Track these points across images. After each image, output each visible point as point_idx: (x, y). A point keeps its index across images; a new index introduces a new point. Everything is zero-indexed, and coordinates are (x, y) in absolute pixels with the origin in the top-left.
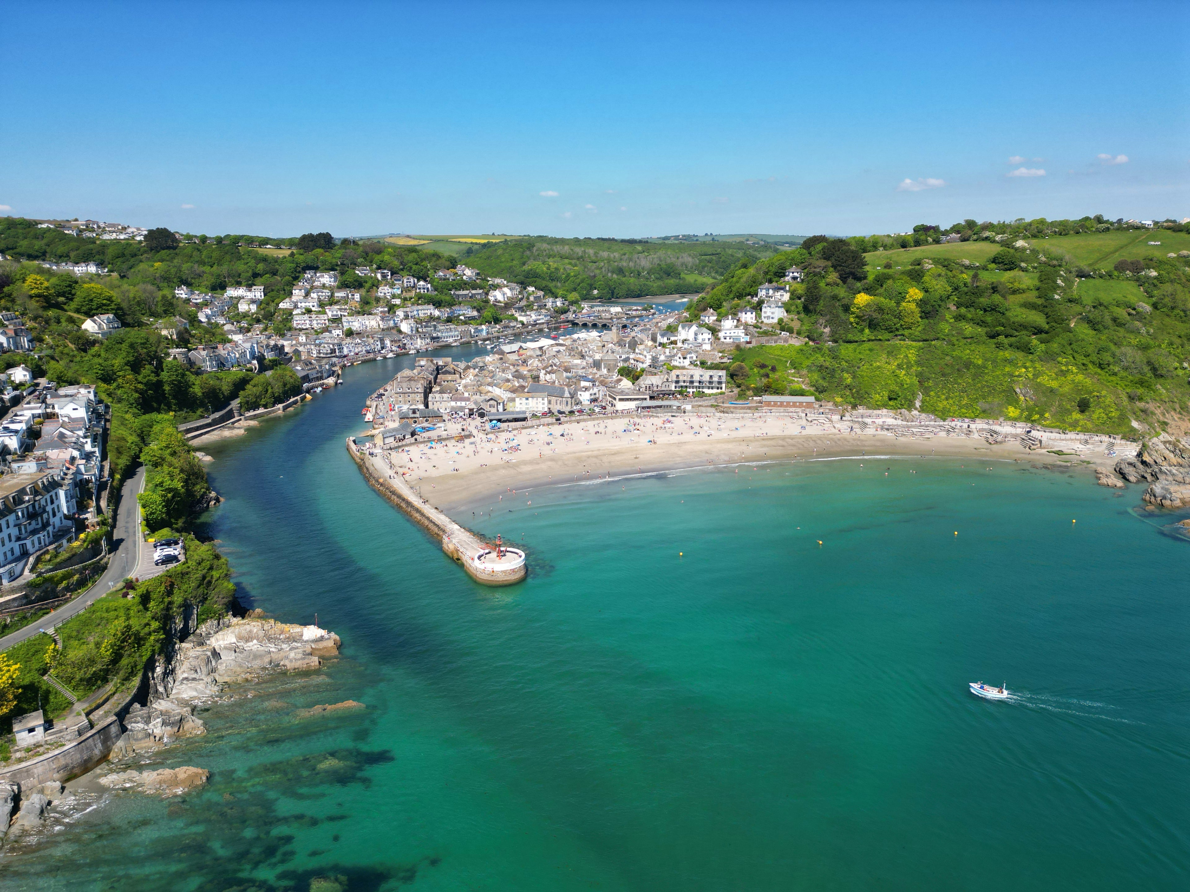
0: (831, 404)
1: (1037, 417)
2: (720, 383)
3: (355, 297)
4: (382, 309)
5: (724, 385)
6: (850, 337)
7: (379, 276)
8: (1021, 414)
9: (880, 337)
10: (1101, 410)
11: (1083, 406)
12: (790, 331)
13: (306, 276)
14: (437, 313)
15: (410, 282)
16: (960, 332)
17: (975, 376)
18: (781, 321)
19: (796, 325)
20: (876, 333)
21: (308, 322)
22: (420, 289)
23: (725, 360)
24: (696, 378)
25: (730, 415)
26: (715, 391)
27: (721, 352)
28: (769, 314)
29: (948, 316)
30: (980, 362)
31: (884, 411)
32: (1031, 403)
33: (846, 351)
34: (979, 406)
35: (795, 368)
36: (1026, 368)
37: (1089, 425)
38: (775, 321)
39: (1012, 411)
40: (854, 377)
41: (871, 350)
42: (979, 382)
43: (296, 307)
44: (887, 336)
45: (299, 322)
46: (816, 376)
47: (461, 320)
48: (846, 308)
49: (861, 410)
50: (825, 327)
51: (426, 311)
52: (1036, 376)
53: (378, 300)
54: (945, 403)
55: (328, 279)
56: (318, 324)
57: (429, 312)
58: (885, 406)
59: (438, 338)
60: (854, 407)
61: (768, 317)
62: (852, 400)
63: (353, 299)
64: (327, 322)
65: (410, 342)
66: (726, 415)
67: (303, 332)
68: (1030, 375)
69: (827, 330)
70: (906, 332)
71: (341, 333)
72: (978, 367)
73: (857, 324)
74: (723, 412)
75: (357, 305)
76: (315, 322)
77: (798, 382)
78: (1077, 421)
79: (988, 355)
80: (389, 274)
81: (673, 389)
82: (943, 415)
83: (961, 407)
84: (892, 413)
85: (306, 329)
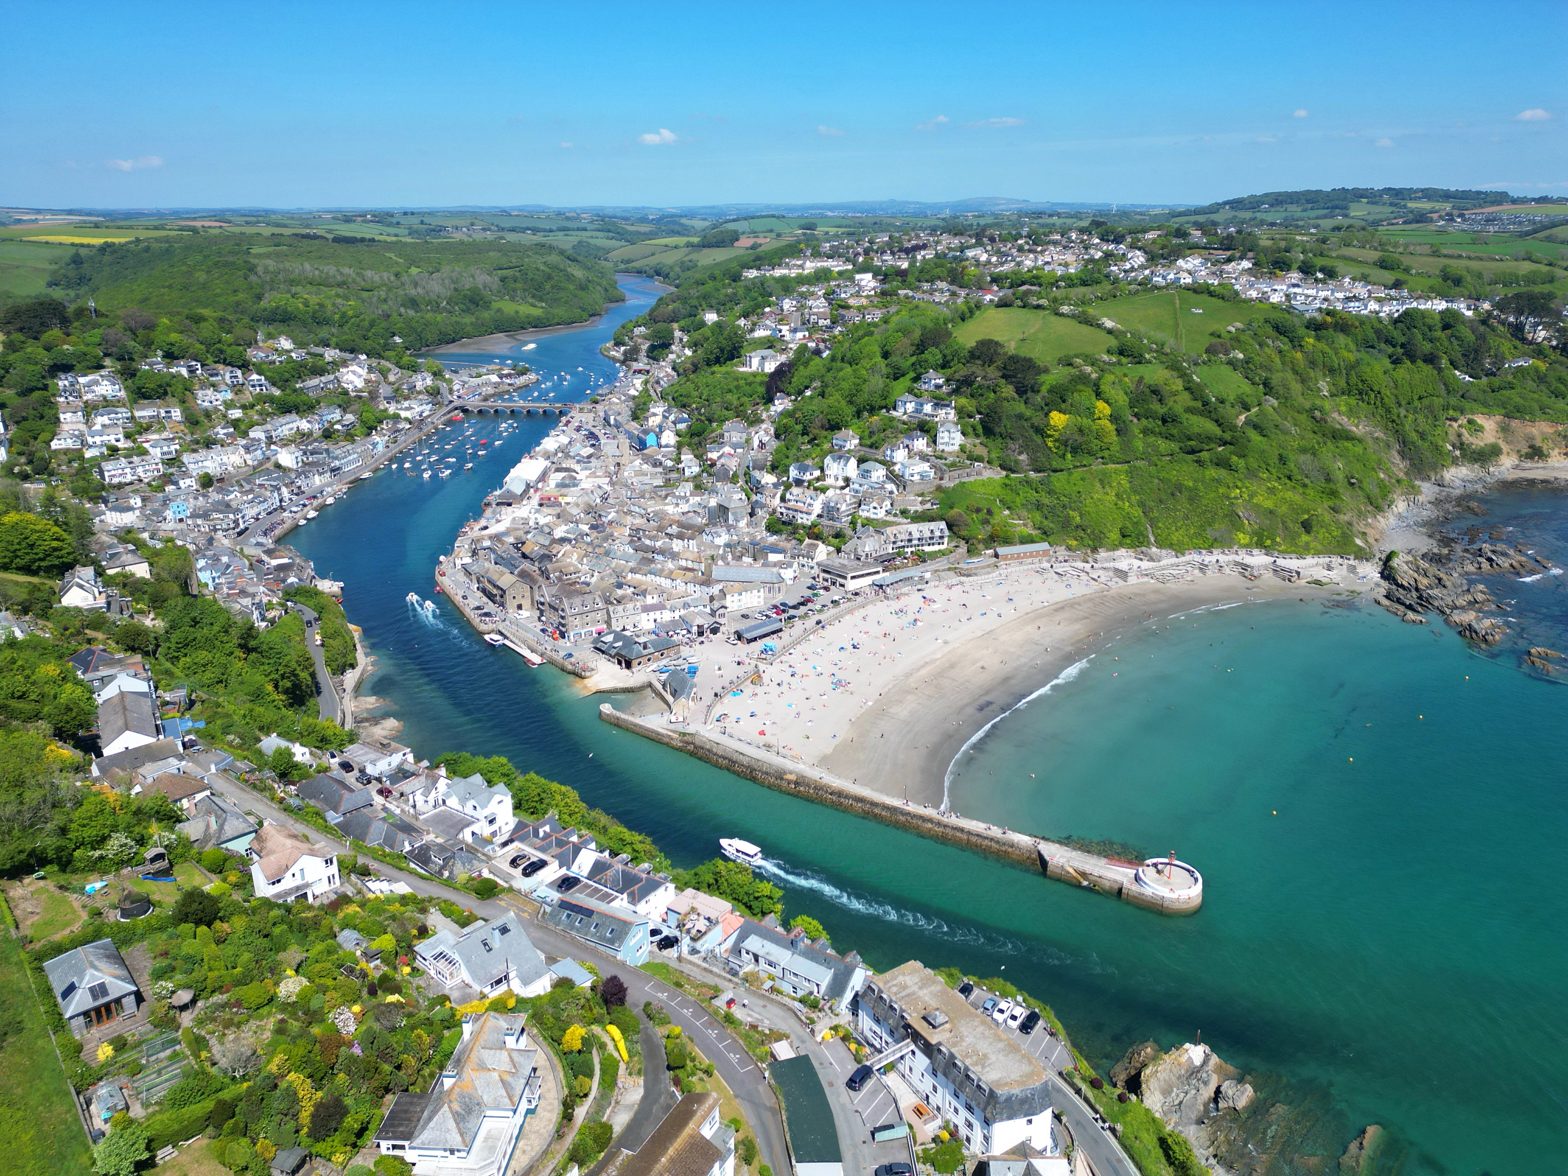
0: (1063, 547)
1: (1268, 542)
2: (941, 537)
3: (173, 414)
4: (225, 431)
5: (946, 540)
6: (1055, 465)
7: (184, 372)
8: (1251, 539)
9: (1085, 463)
10: (1324, 530)
11: (1307, 526)
12: (979, 459)
13: (60, 383)
14: (304, 425)
15: (236, 377)
16: (1156, 449)
17: (1191, 500)
18: (962, 449)
19: (981, 451)
20: (1079, 458)
21: (128, 470)
22: (253, 386)
23: (928, 506)
24: (916, 535)
25: (975, 578)
26: (936, 548)
27: (919, 496)
28: (946, 440)
29: (1137, 431)
30: (1191, 484)
31: (1122, 552)
32: (1256, 527)
33: (1059, 481)
34: (1210, 533)
35: (1008, 508)
36: (1237, 487)
37: (1320, 547)
38: (956, 448)
39: (1243, 538)
40: (1081, 516)
41: (1082, 479)
42: (1198, 507)
43: (84, 443)
44: (1091, 459)
45: (113, 473)
46: (1038, 516)
47: (338, 431)
48: (1040, 431)
49: (1103, 554)
50: (1020, 453)
51: (291, 426)
52: (1251, 496)
53: (208, 414)
54: (1177, 534)
55: (110, 388)
56: (146, 471)
57: (294, 425)
58: (1121, 545)
59: (338, 469)
60: (1095, 550)
61: (947, 444)
62: (1091, 543)
63: (170, 417)
64: (160, 466)
65: (305, 484)
66: (971, 578)
67: (128, 488)
68: (1245, 496)
69: (1023, 457)
70: (1106, 453)
71: (194, 484)
72: (1190, 489)
73: (1058, 448)
74: (964, 575)
75: (182, 428)
76: (140, 470)
77: (1019, 525)
78: (1307, 544)
79: (1195, 475)
80: (199, 366)
81: (891, 551)
82: (1179, 549)
83: (1191, 538)
84: (1131, 552)
85: (131, 483)
